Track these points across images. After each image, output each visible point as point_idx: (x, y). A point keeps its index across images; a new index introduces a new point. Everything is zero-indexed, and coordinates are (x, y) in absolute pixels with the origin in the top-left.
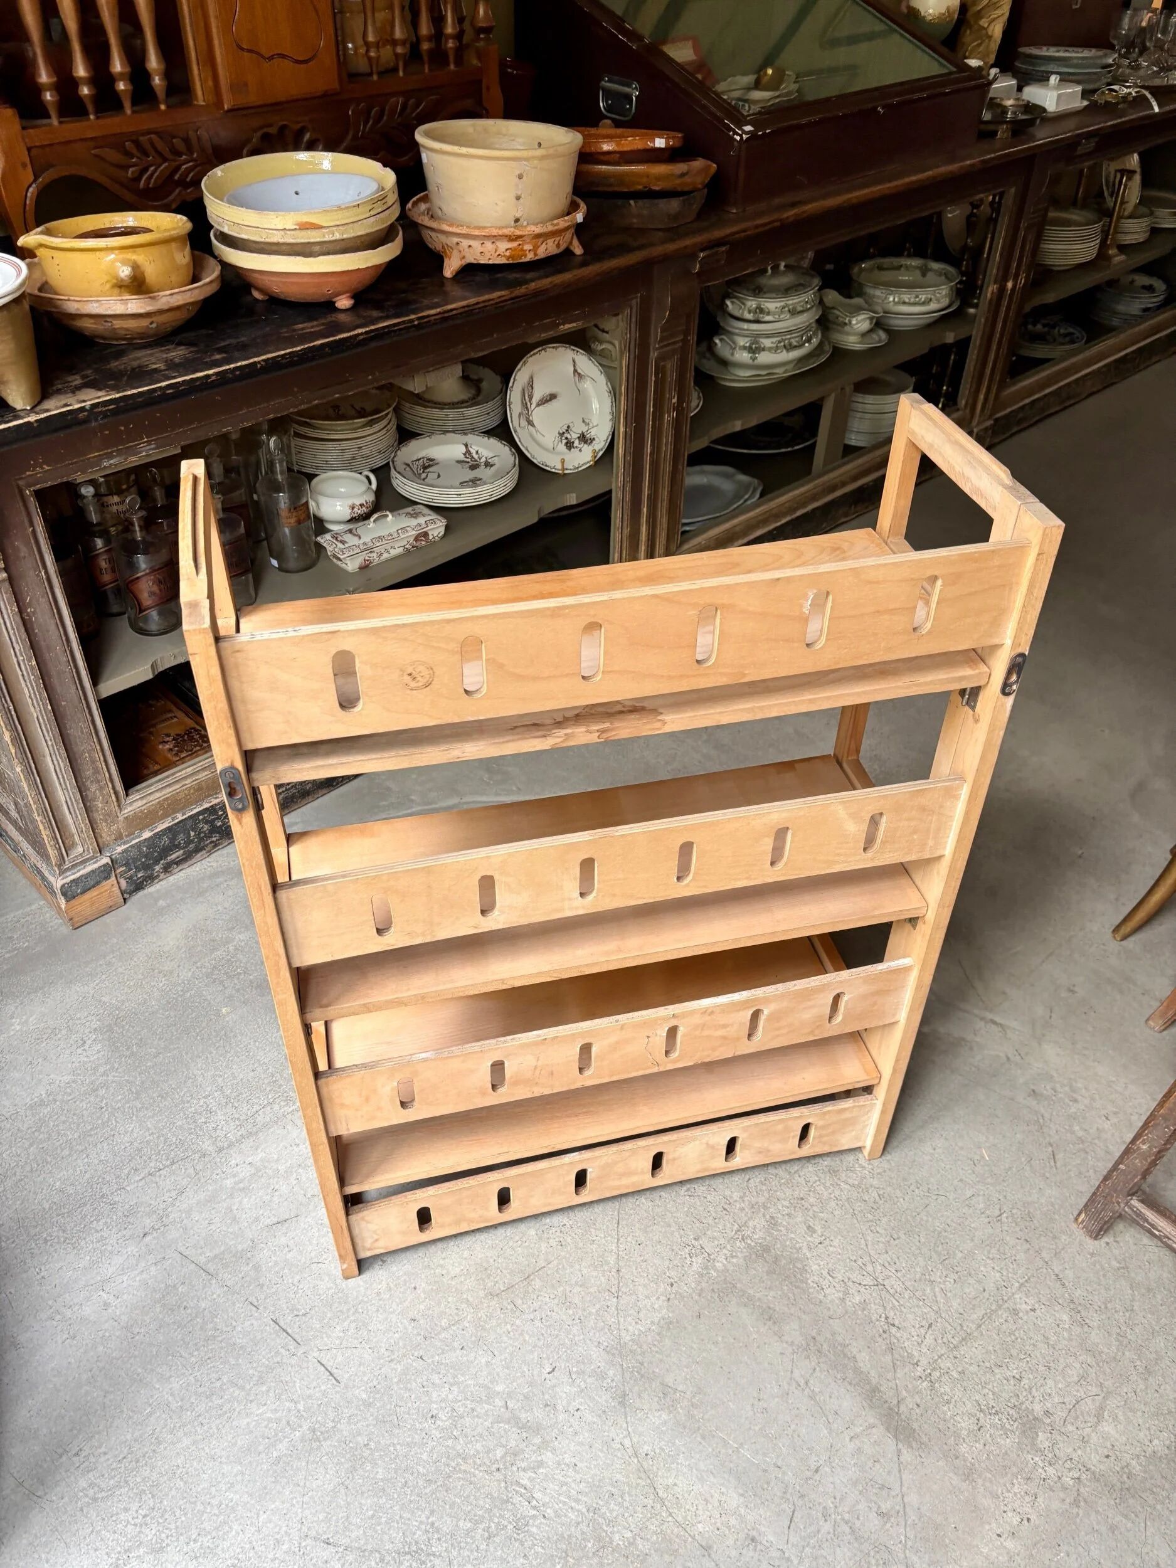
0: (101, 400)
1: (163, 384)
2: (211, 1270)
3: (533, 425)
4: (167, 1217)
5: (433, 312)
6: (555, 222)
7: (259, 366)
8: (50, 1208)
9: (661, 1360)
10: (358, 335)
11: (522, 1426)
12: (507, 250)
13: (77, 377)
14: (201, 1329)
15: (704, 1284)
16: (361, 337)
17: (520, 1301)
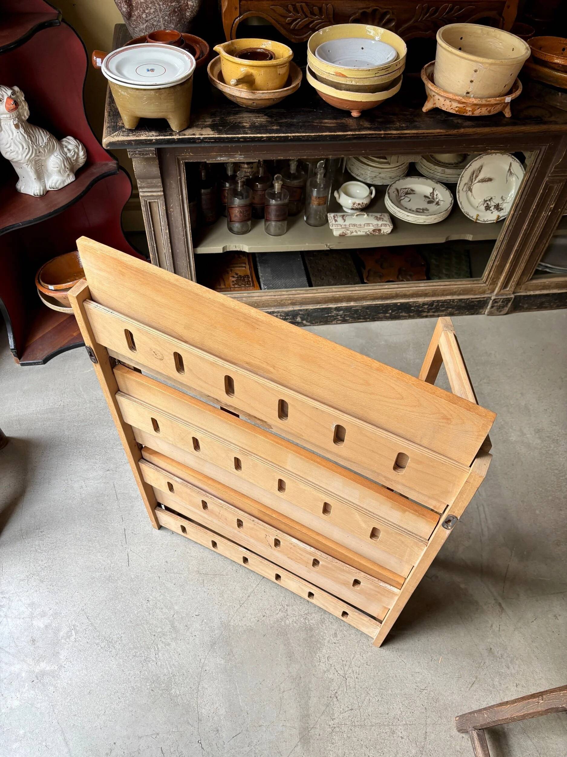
0: (209, 136)
1: (240, 136)
2: (118, 497)
3: (471, 192)
4: (119, 468)
5: (395, 132)
6: (489, 99)
7: (289, 138)
8: (88, 441)
9: (237, 641)
10: (348, 135)
11: (173, 627)
12: (457, 107)
13: (211, 120)
14: (102, 516)
15: (276, 625)
16: (349, 137)
17: (206, 582)
